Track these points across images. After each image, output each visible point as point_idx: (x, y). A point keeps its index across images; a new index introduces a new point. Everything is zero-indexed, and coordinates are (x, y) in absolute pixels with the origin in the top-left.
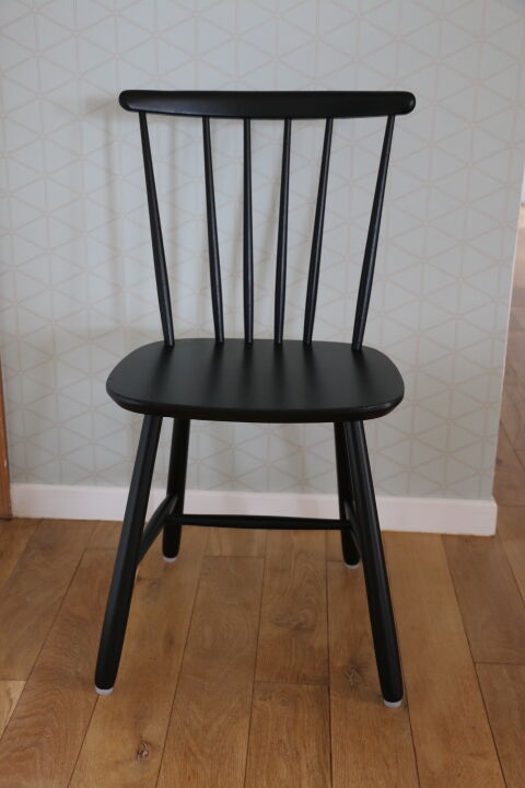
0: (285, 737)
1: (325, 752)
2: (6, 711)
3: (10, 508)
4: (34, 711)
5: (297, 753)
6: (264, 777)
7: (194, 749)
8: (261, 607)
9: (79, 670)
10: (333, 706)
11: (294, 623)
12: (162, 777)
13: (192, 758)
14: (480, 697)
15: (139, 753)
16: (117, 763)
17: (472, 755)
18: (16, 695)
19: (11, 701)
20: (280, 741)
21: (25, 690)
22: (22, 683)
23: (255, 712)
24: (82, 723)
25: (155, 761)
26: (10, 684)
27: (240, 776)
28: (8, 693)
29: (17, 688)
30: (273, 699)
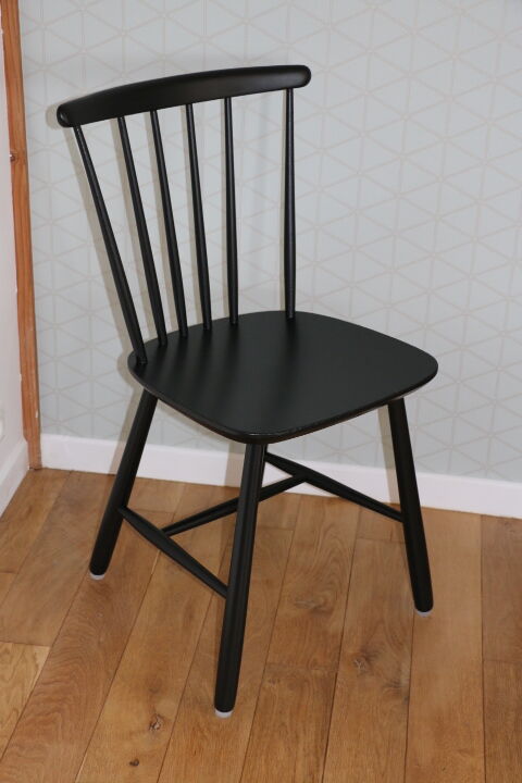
0: (287, 721)
1: (322, 738)
2: (33, 674)
3: (40, 458)
4: (58, 678)
5: (297, 737)
6: (263, 757)
7: (202, 725)
8: (283, 584)
9: (102, 640)
10: (337, 692)
11: (313, 605)
12: (171, 749)
13: (199, 734)
14: (480, 695)
15: (152, 725)
16: (131, 733)
17: (460, 751)
18: (41, 660)
19: (37, 666)
20: (283, 724)
21: (49, 657)
22: (48, 649)
23: (263, 694)
24: (101, 693)
25: (165, 735)
26: (36, 649)
27: (241, 754)
28: (34, 658)
29: (42, 654)
30: (282, 683)
